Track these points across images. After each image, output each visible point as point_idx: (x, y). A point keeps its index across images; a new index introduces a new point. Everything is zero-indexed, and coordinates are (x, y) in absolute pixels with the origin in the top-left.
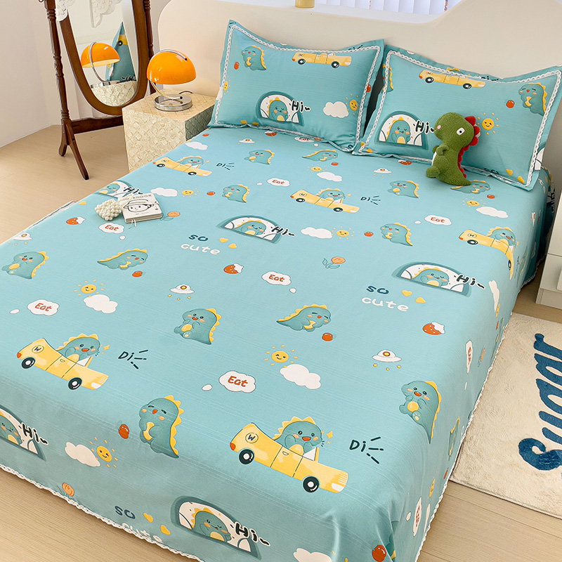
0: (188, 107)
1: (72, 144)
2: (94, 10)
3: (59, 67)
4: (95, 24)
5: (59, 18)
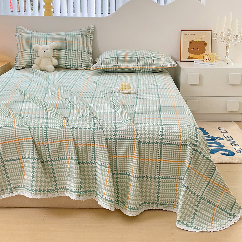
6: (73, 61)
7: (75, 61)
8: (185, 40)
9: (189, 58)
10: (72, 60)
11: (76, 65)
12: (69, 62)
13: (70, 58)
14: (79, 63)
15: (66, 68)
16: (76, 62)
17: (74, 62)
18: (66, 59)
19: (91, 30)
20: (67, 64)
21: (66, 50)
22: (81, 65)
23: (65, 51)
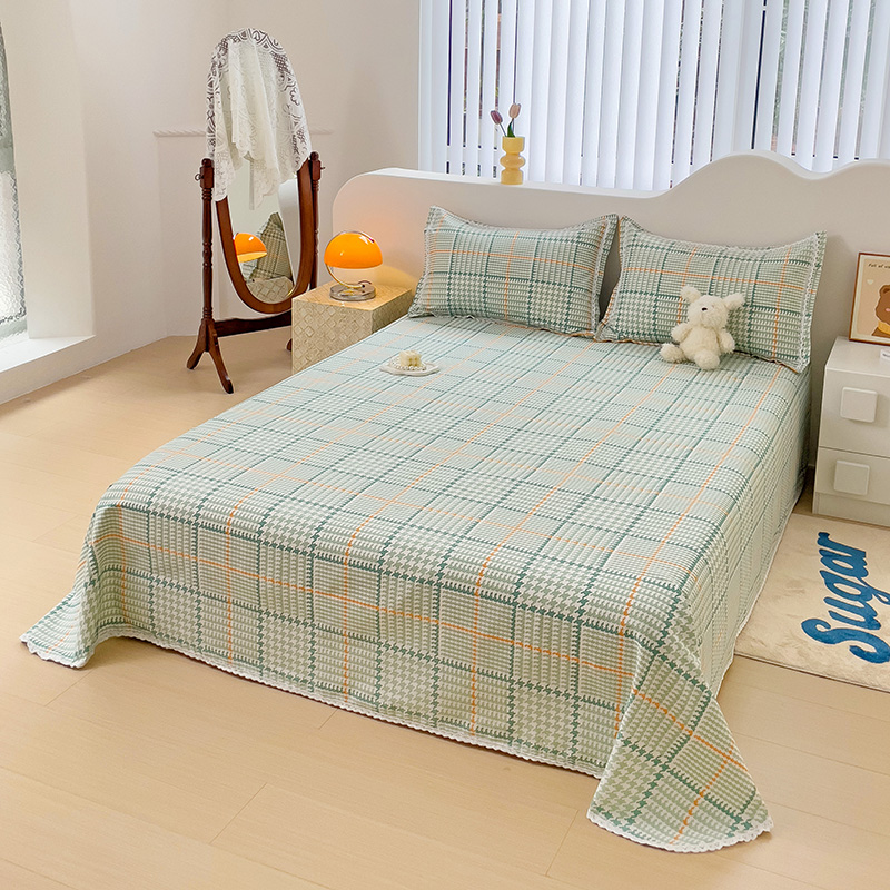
0: (371, 296)
1: (212, 349)
2: (255, 190)
3: (208, 255)
4: (256, 206)
5: (216, 197)
6: (545, 311)
7: (551, 312)
8: (870, 282)
10: (543, 308)
11: (553, 321)
12: (537, 312)
13: (538, 301)
14: (560, 317)
15: (530, 326)
16: (553, 315)
17: (548, 314)
18: (529, 303)
19: (607, 231)
20: (531, 317)
21: (532, 281)
22: (564, 322)
23: (529, 283)
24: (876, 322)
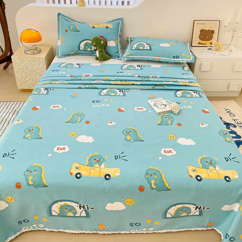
0: (40, 52)
8: (197, 29)
9: (199, 43)
24: (199, 41)
